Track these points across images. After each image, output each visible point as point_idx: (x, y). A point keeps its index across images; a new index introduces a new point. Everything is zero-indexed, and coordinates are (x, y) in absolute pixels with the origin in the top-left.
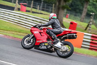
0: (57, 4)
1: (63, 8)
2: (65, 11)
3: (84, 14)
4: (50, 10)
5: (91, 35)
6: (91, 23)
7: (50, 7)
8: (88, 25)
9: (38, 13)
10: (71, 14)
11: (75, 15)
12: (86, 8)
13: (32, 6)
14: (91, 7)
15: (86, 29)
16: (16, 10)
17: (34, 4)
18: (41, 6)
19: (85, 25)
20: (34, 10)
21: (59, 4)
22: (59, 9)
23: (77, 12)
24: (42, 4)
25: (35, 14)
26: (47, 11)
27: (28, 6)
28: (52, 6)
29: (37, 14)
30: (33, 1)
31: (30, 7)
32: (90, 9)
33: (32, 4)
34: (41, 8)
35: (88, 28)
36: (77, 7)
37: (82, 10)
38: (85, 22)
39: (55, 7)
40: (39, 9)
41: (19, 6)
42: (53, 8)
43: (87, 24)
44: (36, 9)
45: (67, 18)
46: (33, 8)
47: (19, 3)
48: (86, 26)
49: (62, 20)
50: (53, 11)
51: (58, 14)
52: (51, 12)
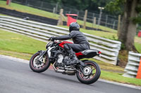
1: (135, 21)
4: (114, 25)
7: (112, 20)
9: (95, 29)
13: (85, 18)
16: (60, 24)
18: (100, 19)
20: (89, 24)
21: (129, 16)
22: (128, 23)
24: (100, 16)
25: (90, 31)
26: (109, 26)
27: (79, 19)
28: (117, 19)
29: (94, 31)
30: (86, 11)
31: (82, 20)
33: (85, 16)
34: (99, 21)
39: (121, 19)
40: (97, 23)
41: (66, 19)
42: (119, 21)
44: (92, 22)
46: (87, 21)
47: (64, 13)
49: (133, 41)
50: (119, 26)
51: (126, 32)
52: (116, 28)
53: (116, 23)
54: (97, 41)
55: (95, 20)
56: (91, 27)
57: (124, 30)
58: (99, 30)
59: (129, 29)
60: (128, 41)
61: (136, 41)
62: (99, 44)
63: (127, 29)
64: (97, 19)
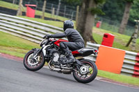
0: (84, 6)
1: (93, 12)
2: (95, 16)
3: (124, 22)
5: (136, 54)
6: (136, 36)
7: (71, 10)
8: (132, 38)
10: (104, 21)
11: (111, 24)
12: (128, 12)
13: (44, 9)
14: (135, 11)
15: (127, 45)
16: (19, 15)
17: (47, 5)
18: (58, 9)
19: (126, 38)
20: (47, 15)
21: (87, 6)
22: (86, 13)
23: (112, 19)
24: (59, 6)
25: (48, 21)
26: (67, 17)
27: (38, 9)
28: (76, 10)
29: (52, 21)
30: (45, 2)
31: (41, 10)
32: (133, 14)
33: (44, 6)
34: (58, 12)
35: (131, 43)
36: (114, 11)
37: (122, 16)
38: (126, 34)
39: (80, 9)
40: (55, 14)
41: (25, 9)
42: (78, 12)
43: (129, 37)
44: (50, 12)
45: (98, 27)
46: (46, 11)
47: (23, 4)
48: (128, 41)
49: (91, 31)
50: (77, 17)
51: (84, 22)
52: (74, 19)
53: (75, 14)
54: (55, 31)
55: (53, 11)
56: (50, 17)
57: (82, 20)
58: (57, 20)
59: (87, 19)
60: (86, 32)
61: (93, 32)
63: (85, 19)
64: (56, 10)
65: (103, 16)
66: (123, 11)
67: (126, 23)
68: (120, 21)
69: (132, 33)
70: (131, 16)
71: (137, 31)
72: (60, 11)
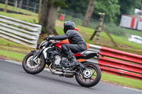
2: (59, 9)
3: (88, 15)
4: (35, 8)
5: (100, 47)
6: (100, 29)
7: (34, 3)
8: (96, 32)
9: (16, 13)
10: (67, 14)
11: (74, 17)
12: (92, 5)
13: (7, 1)
14: (100, 3)
15: (91, 39)
18: (21, 2)
19: (90, 31)
20: (10, 8)
22: (49, 6)
23: (76, 12)
25: (11, 14)
26: (30, 10)
28: (38, 2)
29: (14, 14)
31: (4, 3)
32: (97, 7)
34: (20, 5)
35: (95, 37)
36: (78, 3)
37: (86, 8)
38: (90, 27)
39: (42, 2)
40: (18, 7)
42: (40, 4)
43: (93, 31)
44: (13, 5)
45: (61, 20)
46: (9, 4)
48: (92, 34)
49: (54, 25)
50: (40, 10)
51: (47, 15)
52: (37, 12)
53: (38, 7)
54: (18, 24)
55: (16, 4)
56: (12, 10)
57: (45, 13)
58: (20, 13)
59: (50, 12)
60: (49, 25)
61: (56, 25)
62: (19, 28)
63: (48, 13)
64: (18, 3)
65: (66, 9)
66: (88, 3)
67: (90, 16)
68: (84, 14)
69: (96, 26)
70: (95, 9)
71: (101, 24)
72: (23, 3)
